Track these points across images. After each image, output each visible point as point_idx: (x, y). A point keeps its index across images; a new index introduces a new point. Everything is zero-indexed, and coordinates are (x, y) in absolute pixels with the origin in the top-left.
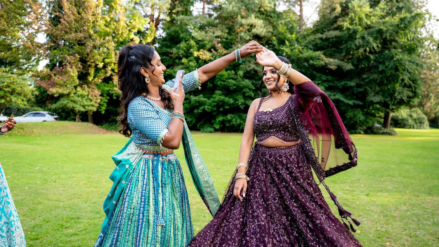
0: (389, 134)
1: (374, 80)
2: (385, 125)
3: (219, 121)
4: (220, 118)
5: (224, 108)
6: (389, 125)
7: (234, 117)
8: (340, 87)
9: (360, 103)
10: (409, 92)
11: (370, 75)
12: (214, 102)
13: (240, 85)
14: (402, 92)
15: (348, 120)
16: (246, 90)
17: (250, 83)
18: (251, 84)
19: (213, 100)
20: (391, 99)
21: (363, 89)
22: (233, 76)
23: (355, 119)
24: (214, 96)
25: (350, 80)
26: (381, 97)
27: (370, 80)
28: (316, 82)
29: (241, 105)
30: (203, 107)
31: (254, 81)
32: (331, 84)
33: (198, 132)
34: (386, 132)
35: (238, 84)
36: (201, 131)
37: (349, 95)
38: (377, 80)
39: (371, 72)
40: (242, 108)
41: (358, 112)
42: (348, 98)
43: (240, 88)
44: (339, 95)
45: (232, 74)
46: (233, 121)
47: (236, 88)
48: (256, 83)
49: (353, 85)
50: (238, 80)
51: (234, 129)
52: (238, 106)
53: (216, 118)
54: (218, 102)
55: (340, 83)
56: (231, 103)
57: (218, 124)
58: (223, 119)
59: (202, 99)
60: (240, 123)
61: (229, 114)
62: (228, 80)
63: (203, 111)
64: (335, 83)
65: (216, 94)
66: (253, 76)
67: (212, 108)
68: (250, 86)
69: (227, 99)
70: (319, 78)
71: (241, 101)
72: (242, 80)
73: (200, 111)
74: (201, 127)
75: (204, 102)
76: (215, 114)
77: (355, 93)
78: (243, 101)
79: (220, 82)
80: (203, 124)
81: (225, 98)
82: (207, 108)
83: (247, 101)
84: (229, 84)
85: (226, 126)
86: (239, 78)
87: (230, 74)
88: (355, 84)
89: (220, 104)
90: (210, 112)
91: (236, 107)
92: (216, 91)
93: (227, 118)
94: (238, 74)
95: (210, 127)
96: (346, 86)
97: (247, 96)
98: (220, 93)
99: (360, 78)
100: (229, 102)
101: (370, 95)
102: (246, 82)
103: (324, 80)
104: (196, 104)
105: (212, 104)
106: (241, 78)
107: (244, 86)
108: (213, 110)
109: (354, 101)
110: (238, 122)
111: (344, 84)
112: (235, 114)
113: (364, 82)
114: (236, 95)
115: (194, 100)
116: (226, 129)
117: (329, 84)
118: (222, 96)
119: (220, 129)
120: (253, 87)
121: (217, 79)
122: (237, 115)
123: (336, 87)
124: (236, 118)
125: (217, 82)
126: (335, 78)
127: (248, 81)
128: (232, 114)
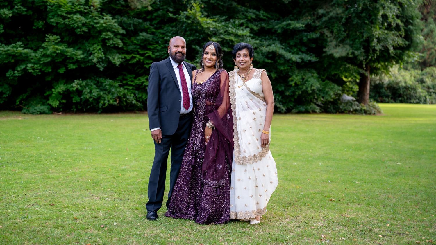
0: (366, 112)
1: (338, 19)
2: (360, 97)
3: (60, 93)
4: (61, 88)
5: (67, 69)
6: (367, 97)
7: (87, 85)
8: (279, 31)
9: (314, 59)
10: (397, 39)
11: (331, 9)
12: (45, 56)
13: (95, 26)
14: (386, 39)
15: (292, 89)
16: (106, 35)
17: (114, 21)
18: (116, 24)
19: (44, 52)
20: (367, 52)
21: (318, 35)
22: (82, 8)
23: (304, 88)
24: (44, 45)
25: (297, 19)
26: (348, 47)
27: (331, 18)
29: (98, 62)
30: (23, 67)
31: (125, 19)
32: (263, 25)
34: (361, 110)
35: (92, 23)
36: (24, 111)
37: (295, 46)
38: (342, 18)
39: (332, 3)
40: (102, 69)
41: (310, 75)
42: (292, 51)
43: (96, 30)
44: (277, 45)
45: (79, 3)
46: (86, 93)
47: (87, 31)
48: (128, 22)
49: (300, 27)
50: (90, 15)
51: (89, 107)
52: (93, 64)
53: (53, 88)
54: (53, 56)
55: (280, 23)
56: (79, 58)
57: (57, 99)
58: (66, 89)
59: (22, 51)
60: (97, 95)
61: (76, 79)
62: (72, 15)
63: (23, 73)
64: (271, 24)
65: (48, 41)
66: (125, 8)
67: (42, 67)
68: (114, 27)
69: (72, 52)
70: (243, 14)
71: (98, 56)
72: (100, 15)
73: (18, 74)
74: (23, 105)
75: (25, 57)
76: (49, 79)
77: (305, 41)
78: (102, 55)
79: (56, 18)
80: (28, 97)
81: (67, 50)
82: (31, 67)
83: (110, 56)
84: (73, 24)
85: (74, 101)
86: (94, 11)
87: (75, 3)
88: (304, 26)
89: (58, 61)
90: (38, 75)
91: (88, 66)
92: (48, 36)
93: (72, 87)
94: (90, 4)
95: (41, 103)
96: (289, 29)
97: (109, 46)
98: (56, 40)
99: (314, 14)
100: (76, 58)
101: (331, 45)
102: (106, 19)
103: (251, 18)
104: (9, 60)
105: (42, 59)
106: (98, 12)
107: (103, 26)
108: (45, 71)
109: (303, 55)
110: (94, 94)
111: (285, 25)
112: (90, 80)
113: (321, 23)
114: (89, 43)
115: (5, 51)
116: (74, 106)
117: (259, 25)
118: (61, 45)
119: (61, 107)
120: (121, 29)
121: (51, 14)
122: (94, 81)
123: (273, 31)
124: (92, 87)
125: (51, 18)
126: (272, 15)
127: (111, 18)
128: (82, 80)
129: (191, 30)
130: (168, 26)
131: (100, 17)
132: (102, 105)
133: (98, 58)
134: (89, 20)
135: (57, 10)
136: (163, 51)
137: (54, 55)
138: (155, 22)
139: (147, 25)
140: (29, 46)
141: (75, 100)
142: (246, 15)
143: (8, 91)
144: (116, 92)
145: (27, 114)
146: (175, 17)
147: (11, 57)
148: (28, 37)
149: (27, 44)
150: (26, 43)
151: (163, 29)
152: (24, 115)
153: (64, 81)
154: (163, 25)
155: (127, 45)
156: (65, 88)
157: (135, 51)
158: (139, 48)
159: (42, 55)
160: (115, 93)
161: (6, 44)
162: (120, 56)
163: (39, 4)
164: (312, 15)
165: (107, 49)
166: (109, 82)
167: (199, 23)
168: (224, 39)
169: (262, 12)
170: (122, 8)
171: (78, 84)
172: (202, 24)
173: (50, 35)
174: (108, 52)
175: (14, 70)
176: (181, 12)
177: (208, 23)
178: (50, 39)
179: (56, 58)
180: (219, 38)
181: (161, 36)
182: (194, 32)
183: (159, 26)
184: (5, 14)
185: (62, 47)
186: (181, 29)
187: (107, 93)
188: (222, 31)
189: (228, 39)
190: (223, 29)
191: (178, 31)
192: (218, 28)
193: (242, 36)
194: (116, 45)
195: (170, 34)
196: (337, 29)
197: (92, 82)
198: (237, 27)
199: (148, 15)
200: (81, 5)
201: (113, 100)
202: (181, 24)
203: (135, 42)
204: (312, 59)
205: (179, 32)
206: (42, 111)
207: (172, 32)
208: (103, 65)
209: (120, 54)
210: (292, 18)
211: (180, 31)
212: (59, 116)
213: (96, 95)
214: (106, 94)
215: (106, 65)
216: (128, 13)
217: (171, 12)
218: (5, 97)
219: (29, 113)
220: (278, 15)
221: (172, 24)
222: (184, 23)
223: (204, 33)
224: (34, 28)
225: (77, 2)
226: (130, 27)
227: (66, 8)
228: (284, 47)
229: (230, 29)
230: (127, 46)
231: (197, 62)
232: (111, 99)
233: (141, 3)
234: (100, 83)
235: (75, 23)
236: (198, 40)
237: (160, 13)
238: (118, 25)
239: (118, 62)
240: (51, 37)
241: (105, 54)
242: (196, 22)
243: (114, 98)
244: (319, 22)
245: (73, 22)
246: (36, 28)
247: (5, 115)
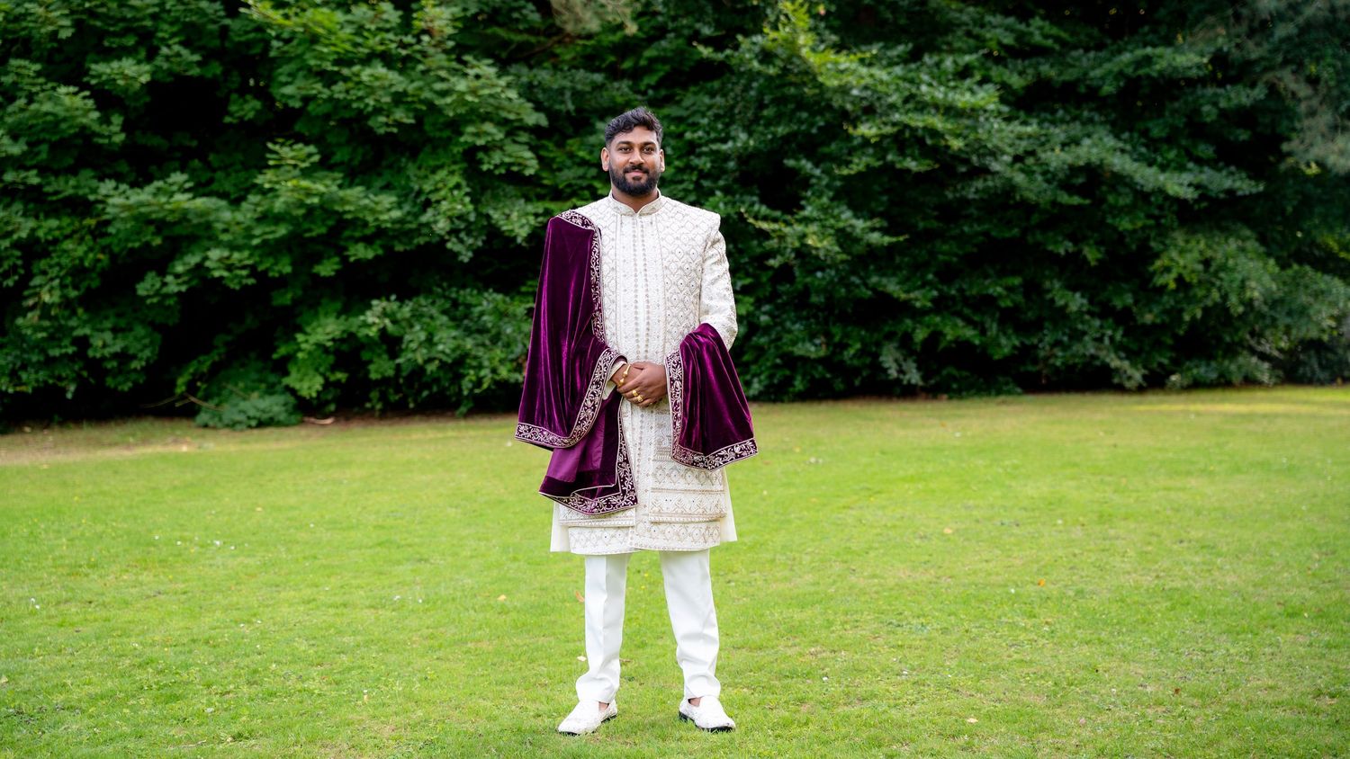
3: (319, 345)
4: (325, 329)
5: (344, 260)
7: (417, 315)
8: (1108, 89)
9: (1244, 185)
12: (267, 218)
13: (439, 102)
16: (477, 135)
17: (503, 82)
18: (513, 94)
19: (264, 206)
21: (1259, 93)
22: (391, 42)
23: (1215, 296)
24: (264, 179)
25: (1168, 41)
27: (1306, 28)
28: (948, 63)
29: (454, 232)
30: (193, 259)
31: (544, 75)
32: (1047, 69)
33: (185, 423)
35: (427, 95)
36: (203, 417)
37: (1170, 140)
40: (466, 257)
41: (1232, 245)
42: (1159, 159)
43: (441, 120)
44: (1101, 139)
45: (381, 25)
46: (413, 345)
47: (412, 121)
48: (555, 86)
49: (1190, 68)
50: (421, 67)
51: (425, 393)
52: (435, 240)
53: (300, 329)
54: (296, 218)
55: (1109, 60)
56: (385, 221)
57: (317, 370)
58: (344, 332)
59: (187, 205)
60: (454, 350)
61: (378, 297)
62: (356, 68)
63: (194, 283)
64: (1072, 66)
65: (277, 167)
66: (542, 39)
67: (257, 259)
68: (506, 103)
69: (359, 198)
70: (969, 34)
71: (454, 209)
72: (454, 65)
73: (178, 284)
74: (200, 394)
75: (199, 225)
76: (284, 298)
77: (1208, 120)
78: (464, 205)
79: (300, 82)
80: (216, 369)
81: (341, 193)
82: (221, 260)
83: (495, 209)
84: (360, 99)
85: (374, 376)
86: (431, 51)
87: (368, 26)
88: (1205, 60)
89: (314, 234)
90: (245, 288)
91: (419, 246)
92: (277, 148)
93: (366, 325)
94: (418, 24)
95: (263, 386)
96: (1148, 77)
97: (489, 170)
98: (304, 161)
99: (1238, 17)
100: (377, 220)
101: (1310, 128)
102: (478, 77)
103: (1000, 44)
104: (144, 240)
105: (257, 232)
106: (446, 52)
107: (466, 103)
108: (271, 274)
109: (1201, 172)
110: (440, 347)
111: (1127, 65)
112: (426, 298)
113: (1266, 46)
114: (420, 168)
115: (129, 208)
116: (374, 395)
117: (1030, 71)
118: (321, 179)
119: (330, 397)
120: (529, 111)
121: (286, 69)
122: (440, 302)
123: (1082, 89)
124: (433, 324)
125: (286, 84)
126: (1073, 34)
127: (492, 71)
128: (396, 300)
129: (780, 101)
130: (695, 93)
131: (454, 72)
132: (470, 385)
133: (450, 218)
134: (417, 84)
135: (303, 54)
136: (682, 182)
137: (301, 212)
138: (652, 80)
139: (620, 90)
140: (214, 187)
141: (376, 372)
142: (977, 37)
143: (145, 347)
144: (519, 338)
145: (215, 428)
146: (720, 56)
147: (152, 228)
148: (212, 157)
149: (211, 181)
150: (205, 177)
151: (678, 103)
152: (202, 431)
153: (338, 305)
154: (678, 91)
155: (555, 166)
156: (342, 328)
157: (582, 188)
158: (594, 178)
159: (256, 216)
160: (515, 340)
161: (133, 185)
162: (530, 208)
163: (243, 39)
164: (1232, 20)
165: (482, 183)
166: (494, 300)
167: (809, 74)
168: (906, 126)
169: (1037, 22)
170: (533, 39)
171: (384, 314)
172: (821, 74)
173: (282, 145)
174: (488, 194)
175: (162, 272)
176: (740, 38)
177: (842, 72)
178: (281, 159)
179: (306, 225)
180: (885, 124)
181: (673, 128)
182: (791, 106)
183: (663, 92)
184: (125, 77)
185: (327, 186)
186: (743, 98)
187: (487, 342)
188: (895, 98)
189: (921, 124)
190: (898, 89)
191: (732, 107)
192: (880, 88)
193: (972, 113)
194: (515, 169)
195: (705, 121)
196: (1334, 66)
197: (433, 303)
198: (949, 81)
199: (623, 58)
200: (388, 31)
201: (509, 366)
202: (743, 81)
203: (581, 154)
204: (1238, 184)
205: (736, 111)
206: (265, 417)
207: (710, 113)
208: (470, 241)
209: (528, 200)
210: (1150, 37)
211: (741, 104)
212: (322, 431)
213: (448, 351)
214: (483, 345)
215: (480, 243)
216: (555, 56)
217: (707, 42)
218: (135, 370)
219: (219, 425)
220: (1096, 32)
221: (709, 85)
222: (753, 75)
223: (829, 107)
224: (228, 119)
225: (372, 22)
226: (563, 102)
227: (334, 45)
228: (1128, 147)
229: (924, 88)
230: (553, 171)
231: (807, 221)
232: (502, 361)
233: (601, 10)
234: (461, 308)
235: (368, 96)
236: (808, 135)
237: (667, 44)
238: (520, 95)
239: (522, 226)
240: (286, 152)
241: (475, 201)
242: (796, 71)
243: (512, 361)
244: (1258, 44)
245: (360, 93)
246: (235, 121)
247: (139, 434)
